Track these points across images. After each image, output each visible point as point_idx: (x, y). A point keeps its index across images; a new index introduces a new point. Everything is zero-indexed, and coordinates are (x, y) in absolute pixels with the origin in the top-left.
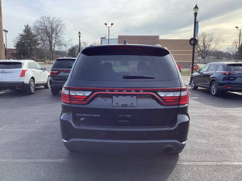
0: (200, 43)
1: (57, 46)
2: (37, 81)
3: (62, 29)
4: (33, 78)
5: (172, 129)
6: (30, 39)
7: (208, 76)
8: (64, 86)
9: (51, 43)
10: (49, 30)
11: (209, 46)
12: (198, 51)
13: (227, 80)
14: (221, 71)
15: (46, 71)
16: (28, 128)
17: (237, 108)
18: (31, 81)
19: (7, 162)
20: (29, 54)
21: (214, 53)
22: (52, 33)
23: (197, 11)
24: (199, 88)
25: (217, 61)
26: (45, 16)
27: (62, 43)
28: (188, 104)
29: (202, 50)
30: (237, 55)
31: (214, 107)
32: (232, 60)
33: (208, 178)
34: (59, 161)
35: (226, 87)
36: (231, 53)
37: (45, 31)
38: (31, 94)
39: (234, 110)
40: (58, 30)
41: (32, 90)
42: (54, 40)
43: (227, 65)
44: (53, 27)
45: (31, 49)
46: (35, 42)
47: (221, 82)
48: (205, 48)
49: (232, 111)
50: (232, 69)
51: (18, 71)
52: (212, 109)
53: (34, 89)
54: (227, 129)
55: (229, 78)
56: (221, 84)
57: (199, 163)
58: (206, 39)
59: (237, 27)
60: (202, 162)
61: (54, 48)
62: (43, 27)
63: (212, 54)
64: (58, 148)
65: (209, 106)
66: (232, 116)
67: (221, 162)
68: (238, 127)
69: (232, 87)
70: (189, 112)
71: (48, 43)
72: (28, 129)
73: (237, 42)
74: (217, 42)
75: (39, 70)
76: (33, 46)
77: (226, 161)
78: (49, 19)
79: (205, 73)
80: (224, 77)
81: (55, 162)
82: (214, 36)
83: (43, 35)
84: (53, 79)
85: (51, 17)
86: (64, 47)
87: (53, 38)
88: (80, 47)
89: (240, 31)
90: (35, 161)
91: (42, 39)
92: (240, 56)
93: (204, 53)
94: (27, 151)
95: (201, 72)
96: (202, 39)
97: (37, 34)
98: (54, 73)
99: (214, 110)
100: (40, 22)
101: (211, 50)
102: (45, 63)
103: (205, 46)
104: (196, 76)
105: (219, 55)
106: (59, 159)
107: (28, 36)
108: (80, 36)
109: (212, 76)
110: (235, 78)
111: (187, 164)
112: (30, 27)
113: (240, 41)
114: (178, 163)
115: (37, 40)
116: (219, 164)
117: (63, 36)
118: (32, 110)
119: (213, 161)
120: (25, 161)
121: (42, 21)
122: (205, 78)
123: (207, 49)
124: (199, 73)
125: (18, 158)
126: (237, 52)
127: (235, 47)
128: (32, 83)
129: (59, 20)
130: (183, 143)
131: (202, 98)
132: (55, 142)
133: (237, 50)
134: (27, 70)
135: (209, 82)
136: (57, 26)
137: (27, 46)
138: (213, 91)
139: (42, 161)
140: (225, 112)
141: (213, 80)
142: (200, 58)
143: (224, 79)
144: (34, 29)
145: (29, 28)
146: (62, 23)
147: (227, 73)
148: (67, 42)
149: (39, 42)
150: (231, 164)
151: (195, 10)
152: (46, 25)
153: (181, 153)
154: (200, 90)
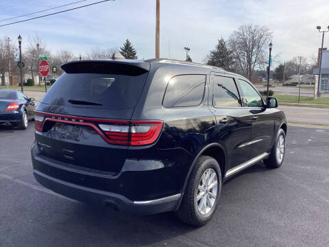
1: (258, 65)
3: (267, 40)
5: (113, 178)
22: (253, 47)
26: (246, 25)
37: (244, 45)
40: (261, 42)
42: (255, 56)
44: (255, 38)
46: (230, 61)
61: (254, 67)
62: (241, 40)
71: (246, 61)
78: (251, 28)
85: (253, 26)
87: (253, 54)
97: (232, 49)
100: (238, 33)
112: (225, 41)
115: (231, 58)
129: (264, 29)
136: (261, 38)
144: (230, 44)
145: (223, 43)
146: (268, 31)
152: (246, 37)
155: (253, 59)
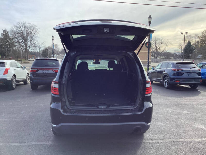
0: (153, 46)
1: (32, 48)
2: (18, 78)
3: (36, 33)
4: (14, 75)
5: (140, 113)
6: (7, 41)
7: (161, 72)
8: (54, 81)
9: (26, 45)
10: (25, 34)
11: (160, 48)
12: (152, 52)
13: (176, 75)
14: (172, 69)
15: (25, 69)
16: (16, 117)
17: (185, 98)
18: (13, 78)
19: (3, 146)
20: (6, 55)
21: (164, 53)
22: (28, 37)
23: (150, 20)
24: (154, 82)
25: (167, 61)
26: (21, 22)
27: (36, 45)
28: (152, 94)
29: (154, 51)
30: (182, 55)
31: (167, 98)
32: (179, 59)
33: (168, 152)
34: (47, 143)
35: (176, 81)
36: (178, 54)
37: (22, 34)
38: (13, 89)
39: (183, 99)
40: (33, 34)
41: (14, 85)
42: (29, 42)
43: (176, 64)
44: (28, 31)
45: (8, 50)
46: (12, 44)
47: (172, 77)
48: (157, 50)
49: (182, 100)
50: (180, 67)
51: (2, 69)
52: (166, 99)
53: (15, 85)
54: (179, 114)
55: (177, 73)
56: (172, 79)
57: (160, 141)
58: (157, 42)
59: (182, 33)
60: (162, 140)
61: (29, 49)
62: (19, 31)
63: (163, 55)
64: (44, 133)
65: (163, 96)
66: (182, 104)
67: (177, 139)
68: (187, 112)
69: (181, 81)
70: (152, 100)
71: (24, 45)
72: (15, 119)
73: (182, 45)
74: (166, 45)
75: (20, 69)
76: (10, 48)
77: (180, 138)
78: (25, 24)
79: (159, 70)
80: (174, 73)
81: (44, 145)
82: (164, 40)
83: (19, 38)
84: (33, 76)
85: (26, 23)
86: (38, 48)
87: (28, 41)
88: (53, 49)
89: (184, 36)
90: (27, 144)
91: (18, 42)
92: (185, 56)
93: (156, 54)
94: (18, 137)
95: (155, 69)
96: (154, 42)
97: (14, 37)
98: (33, 71)
99: (168, 99)
100: (17, 27)
101: (162, 51)
102: (21, 62)
103: (156, 48)
104: (151, 73)
105: (168, 56)
106: (47, 142)
107: (6, 39)
108: (53, 40)
109: (164, 72)
110: (183, 74)
111: (151, 141)
112: (8, 31)
113: (185, 44)
114: (143, 141)
115: (14, 42)
116: (175, 140)
117: (37, 39)
118: (16, 103)
119: (171, 139)
120: (18, 145)
121: (18, 26)
122: (159, 74)
123: (158, 50)
124: (154, 70)
125: (12, 142)
126: (183, 53)
127: (181, 49)
128: (14, 80)
129: (34, 26)
130: (149, 124)
131: (157, 90)
132: (41, 129)
133: (182, 51)
134: (9, 69)
135: (162, 77)
136: (32, 31)
137: (5, 48)
138: (165, 84)
139: (33, 144)
140: (177, 101)
141: (165, 76)
142: (153, 58)
143: (174, 75)
144: (11, 33)
145: (6, 32)
146: (36, 28)
147: (176, 70)
148: (40, 44)
149: (16, 44)
150: (184, 140)
151: (150, 19)
152: (22, 29)
153: (145, 133)
154: (155, 84)
155: (29, 43)
